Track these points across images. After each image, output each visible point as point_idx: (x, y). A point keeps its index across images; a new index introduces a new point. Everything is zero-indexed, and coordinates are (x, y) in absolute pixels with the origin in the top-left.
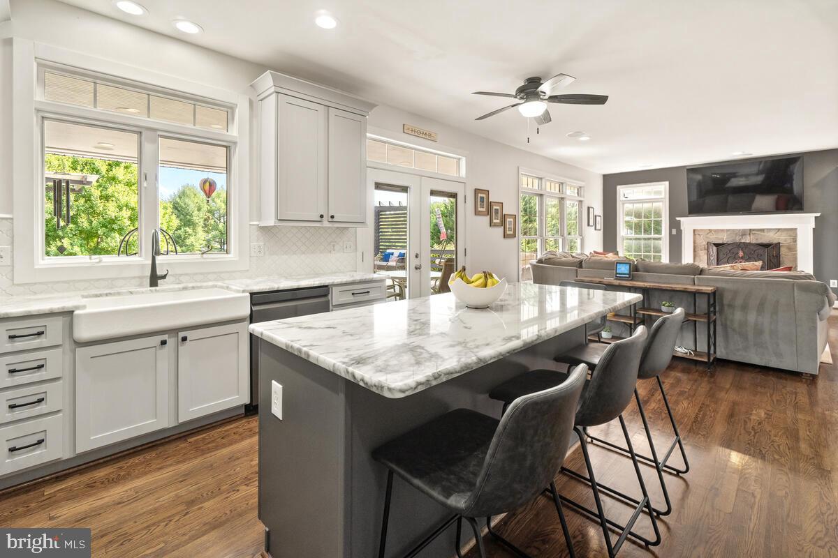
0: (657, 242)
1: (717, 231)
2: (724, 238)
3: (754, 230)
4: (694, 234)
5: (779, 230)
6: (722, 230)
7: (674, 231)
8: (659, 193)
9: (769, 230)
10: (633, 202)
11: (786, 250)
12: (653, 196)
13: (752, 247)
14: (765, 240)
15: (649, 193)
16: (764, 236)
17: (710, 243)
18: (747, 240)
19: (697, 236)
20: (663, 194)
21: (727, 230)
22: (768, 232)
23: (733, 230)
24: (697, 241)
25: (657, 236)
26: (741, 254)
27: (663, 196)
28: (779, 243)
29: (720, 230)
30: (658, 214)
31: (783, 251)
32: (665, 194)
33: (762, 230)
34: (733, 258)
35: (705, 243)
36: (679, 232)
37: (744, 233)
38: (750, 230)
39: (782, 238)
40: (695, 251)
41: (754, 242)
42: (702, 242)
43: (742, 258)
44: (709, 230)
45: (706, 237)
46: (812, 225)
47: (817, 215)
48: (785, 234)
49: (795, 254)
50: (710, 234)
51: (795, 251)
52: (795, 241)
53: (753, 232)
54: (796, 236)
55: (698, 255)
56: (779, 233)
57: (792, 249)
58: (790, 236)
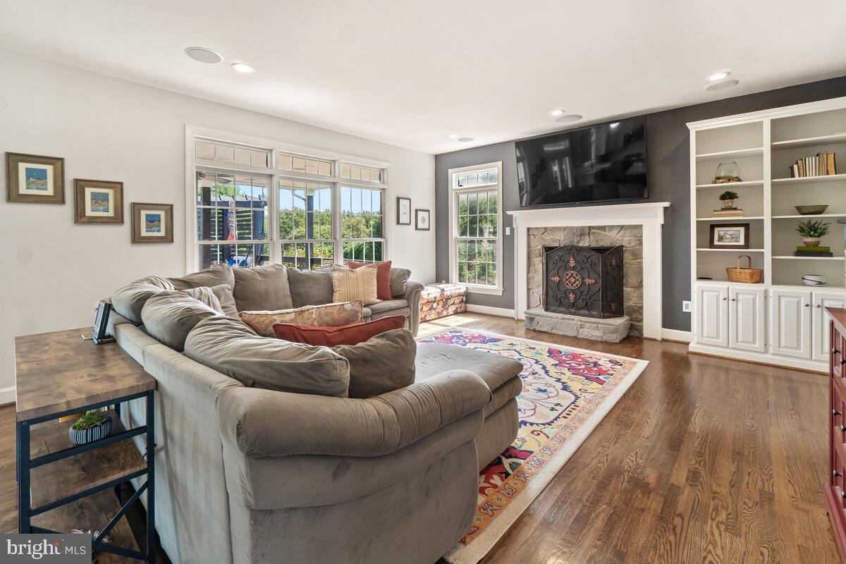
1: (554, 229)
2: (559, 240)
3: (594, 228)
4: (529, 235)
5: (622, 227)
6: (559, 229)
7: (507, 231)
9: (612, 227)
10: (469, 191)
11: (631, 257)
13: (587, 253)
14: (605, 243)
16: (606, 236)
18: (585, 243)
19: (532, 237)
21: (565, 228)
22: (610, 231)
23: (571, 228)
24: (531, 245)
25: (491, 237)
26: (572, 263)
28: (623, 246)
29: (557, 228)
30: (493, 208)
31: (627, 257)
32: (499, 179)
33: (603, 228)
35: (540, 247)
36: (512, 231)
37: (583, 232)
38: (590, 228)
39: (624, 239)
40: (529, 258)
41: (594, 245)
42: (538, 246)
43: (574, 268)
44: (545, 228)
45: (542, 238)
46: (661, 220)
47: (667, 204)
48: (628, 232)
49: (642, 262)
50: (546, 234)
51: (642, 258)
52: (641, 244)
53: (593, 231)
54: (641, 237)
55: (533, 263)
56: (622, 232)
57: (638, 255)
58: (635, 236)
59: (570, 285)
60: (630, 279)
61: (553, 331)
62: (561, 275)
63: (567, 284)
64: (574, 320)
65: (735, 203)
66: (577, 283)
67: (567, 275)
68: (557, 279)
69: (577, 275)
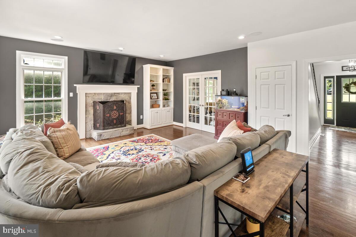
1: (99, 94)
6: (101, 94)
7: (71, 94)
8: (59, 64)
9: (122, 93)
10: (35, 69)
11: (128, 104)
12: (53, 66)
13: (119, 103)
16: (120, 96)
17: (96, 102)
18: (112, 99)
19: (87, 97)
21: (104, 94)
24: (87, 101)
25: (56, 98)
26: (115, 108)
28: (126, 100)
30: (57, 81)
31: (126, 103)
32: (64, 66)
33: (119, 93)
35: (92, 102)
36: (75, 95)
39: (125, 97)
40: (86, 108)
41: (116, 100)
42: (91, 102)
43: (115, 110)
44: (94, 93)
45: (93, 98)
46: (137, 91)
47: (139, 86)
48: (127, 95)
49: (131, 105)
50: (95, 96)
51: (131, 104)
52: (130, 99)
53: (115, 94)
54: (131, 96)
55: (87, 110)
56: (125, 95)
57: (130, 103)
58: (129, 96)
59: (114, 117)
60: (128, 112)
61: (111, 137)
62: (110, 113)
63: (113, 117)
64: (119, 130)
65: (155, 87)
66: (117, 115)
67: (113, 113)
68: (108, 115)
69: (117, 112)
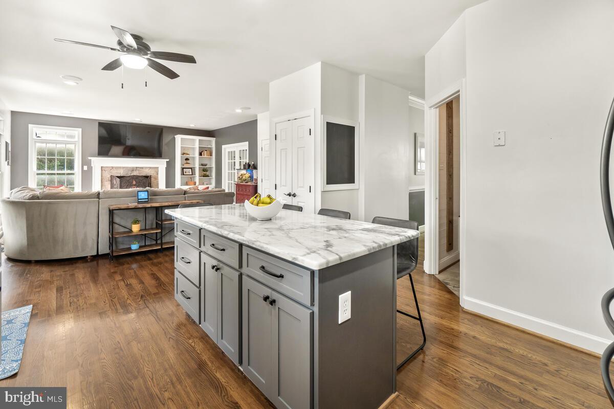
0: (70, 176)
1: (117, 168)
2: (122, 173)
3: (138, 168)
4: (102, 170)
5: (150, 168)
6: (120, 168)
7: (85, 168)
8: (72, 137)
10: (47, 142)
11: (154, 179)
12: (66, 139)
13: (140, 178)
15: (63, 136)
16: (143, 171)
17: (114, 176)
18: (135, 173)
19: (104, 171)
20: (77, 137)
21: (123, 168)
22: (145, 169)
23: (127, 167)
24: (103, 175)
25: (69, 172)
26: (134, 183)
27: (76, 139)
28: (151, 176)
29: (119, 167)
30: (71, 154)
31: (152, 180)
32: (78, 138)
33: (142, 168)
34: (130, 185)
35: (109, 176)
36: (90, 168)
37: (133, 169)
38: (136, 167)
39: (152, 173)
40: (102, 182)
41: (139, 175)
42: (107, 176)
44: (112, 167)
45: (110, 172)
46: (165, 166)
47: (168, 160)
48: (153, 170)
49: (158, 181)
50: (112, 170)
51: (158, 179)
52: (158, 174)
54: (158, 171)
55: (104, 185)
56: (151, 170)
57: (156, 178)
58: (155, 171)
65: (188, 162)
